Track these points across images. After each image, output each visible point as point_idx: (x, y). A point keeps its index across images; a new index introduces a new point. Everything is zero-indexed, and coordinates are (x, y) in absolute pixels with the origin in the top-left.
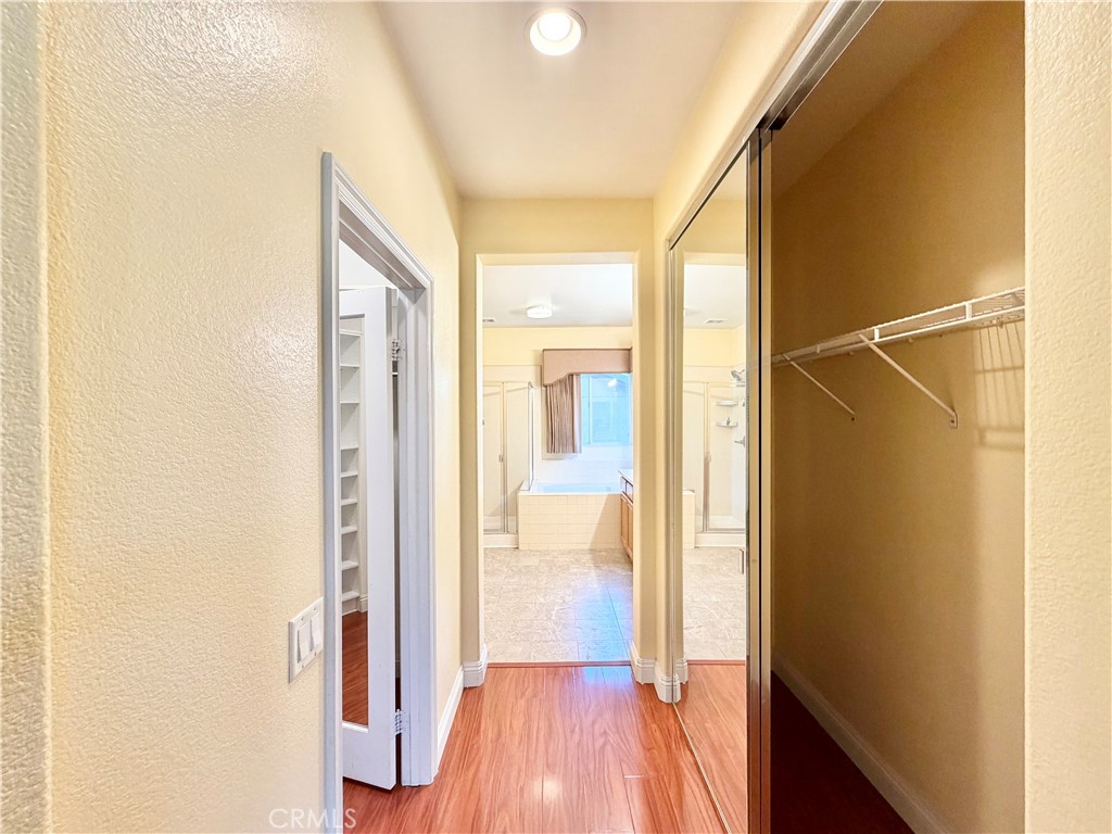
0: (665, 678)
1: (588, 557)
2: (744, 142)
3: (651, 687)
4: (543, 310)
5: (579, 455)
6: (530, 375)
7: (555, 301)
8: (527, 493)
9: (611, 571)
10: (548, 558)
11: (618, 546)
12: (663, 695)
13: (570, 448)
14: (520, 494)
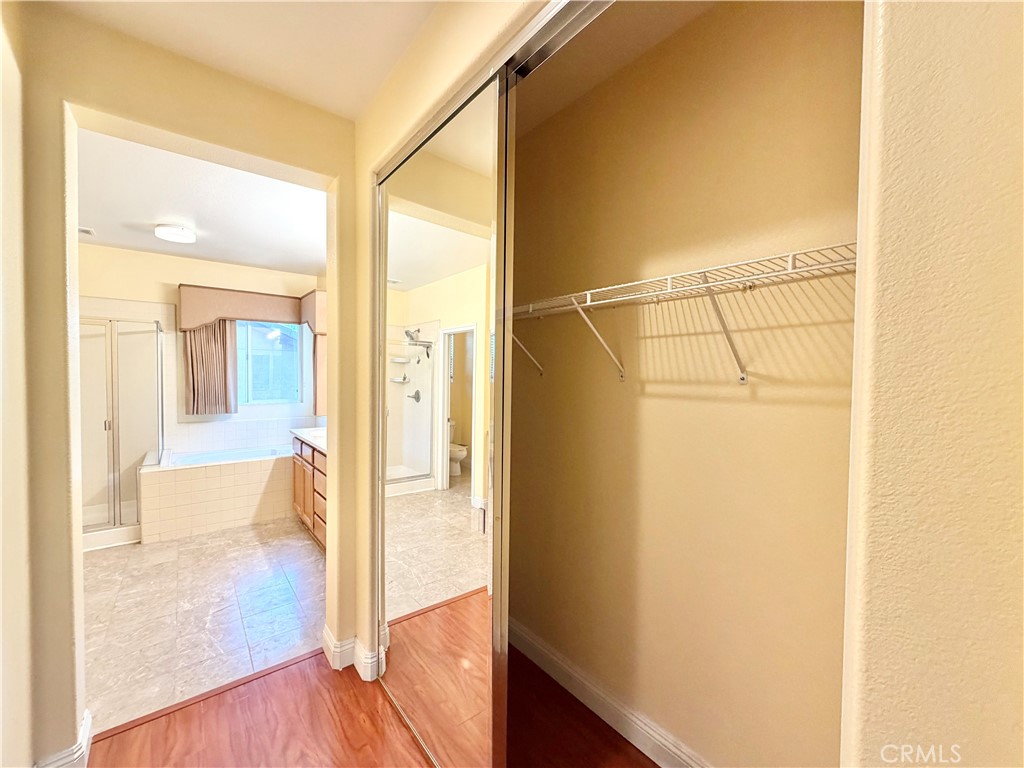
0: (369, 654)
1: (251, 534)
2: (491, 74)
3: (351, 670)
4: (181, 231)
5: (234, 415)
6: (160, 313)
7: (201, 223)
8: (156, 469)
9: (283, 545)
10: (193, 547)
11: (290, 514)
12: (366, 674)
13: (223, 408)
14: (144, 471)
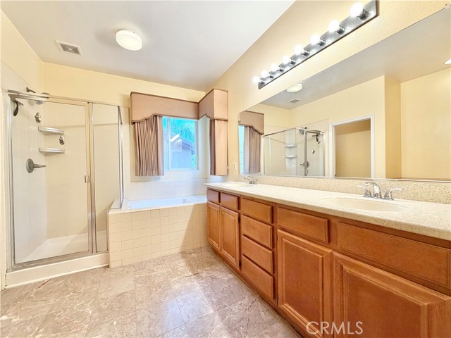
8: (119, 212)
13: (156, 172)
14: (111, 213)
